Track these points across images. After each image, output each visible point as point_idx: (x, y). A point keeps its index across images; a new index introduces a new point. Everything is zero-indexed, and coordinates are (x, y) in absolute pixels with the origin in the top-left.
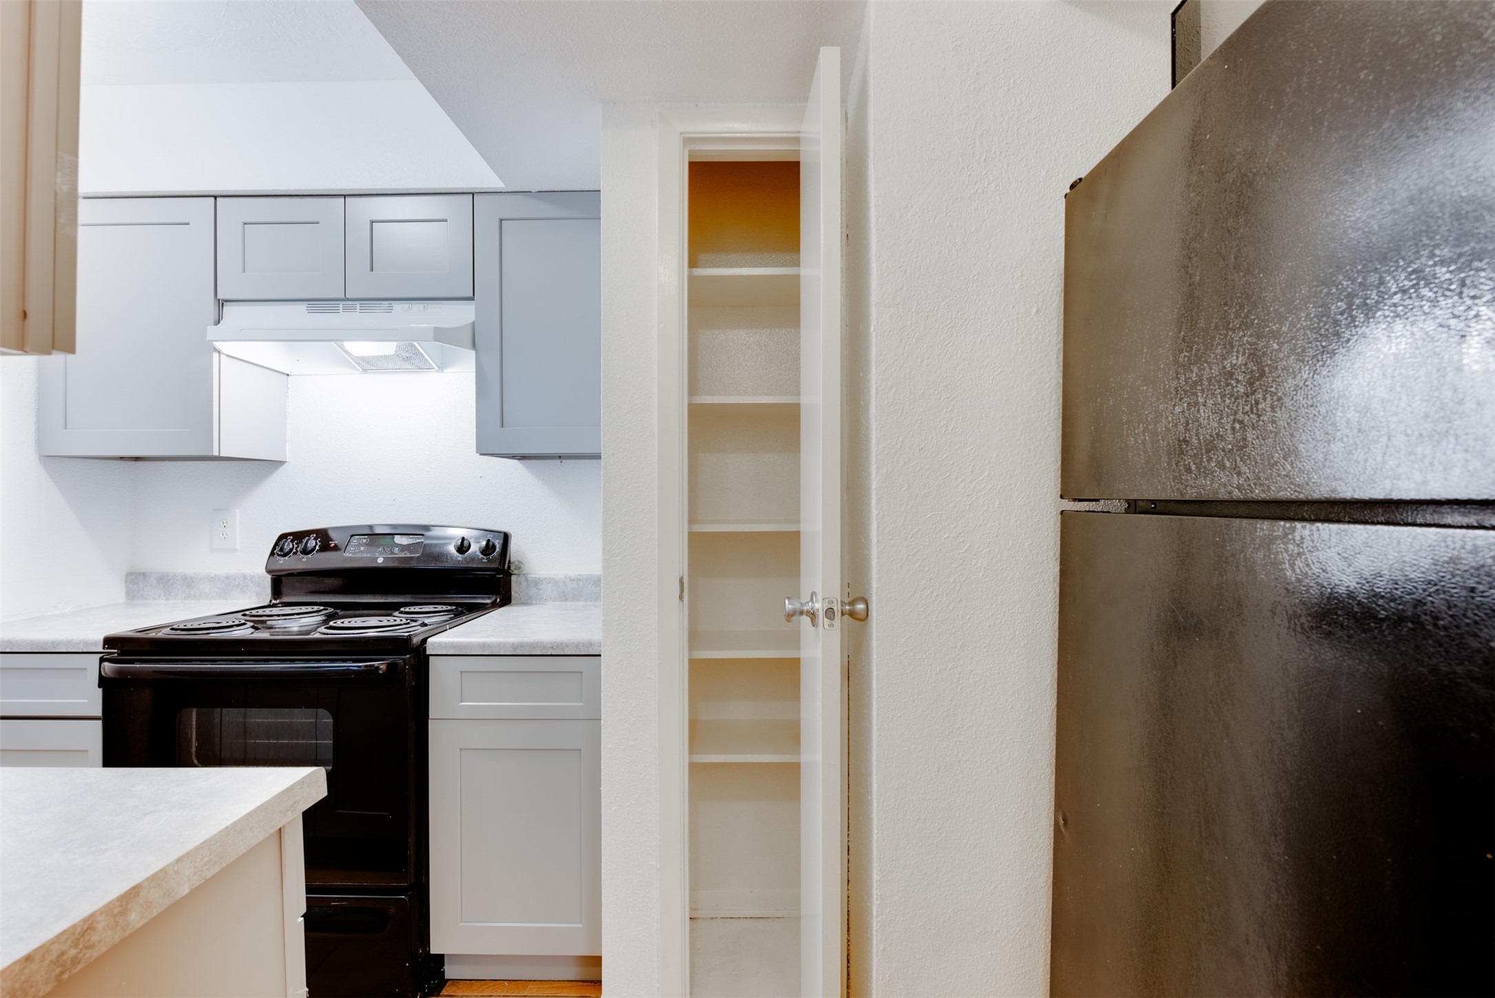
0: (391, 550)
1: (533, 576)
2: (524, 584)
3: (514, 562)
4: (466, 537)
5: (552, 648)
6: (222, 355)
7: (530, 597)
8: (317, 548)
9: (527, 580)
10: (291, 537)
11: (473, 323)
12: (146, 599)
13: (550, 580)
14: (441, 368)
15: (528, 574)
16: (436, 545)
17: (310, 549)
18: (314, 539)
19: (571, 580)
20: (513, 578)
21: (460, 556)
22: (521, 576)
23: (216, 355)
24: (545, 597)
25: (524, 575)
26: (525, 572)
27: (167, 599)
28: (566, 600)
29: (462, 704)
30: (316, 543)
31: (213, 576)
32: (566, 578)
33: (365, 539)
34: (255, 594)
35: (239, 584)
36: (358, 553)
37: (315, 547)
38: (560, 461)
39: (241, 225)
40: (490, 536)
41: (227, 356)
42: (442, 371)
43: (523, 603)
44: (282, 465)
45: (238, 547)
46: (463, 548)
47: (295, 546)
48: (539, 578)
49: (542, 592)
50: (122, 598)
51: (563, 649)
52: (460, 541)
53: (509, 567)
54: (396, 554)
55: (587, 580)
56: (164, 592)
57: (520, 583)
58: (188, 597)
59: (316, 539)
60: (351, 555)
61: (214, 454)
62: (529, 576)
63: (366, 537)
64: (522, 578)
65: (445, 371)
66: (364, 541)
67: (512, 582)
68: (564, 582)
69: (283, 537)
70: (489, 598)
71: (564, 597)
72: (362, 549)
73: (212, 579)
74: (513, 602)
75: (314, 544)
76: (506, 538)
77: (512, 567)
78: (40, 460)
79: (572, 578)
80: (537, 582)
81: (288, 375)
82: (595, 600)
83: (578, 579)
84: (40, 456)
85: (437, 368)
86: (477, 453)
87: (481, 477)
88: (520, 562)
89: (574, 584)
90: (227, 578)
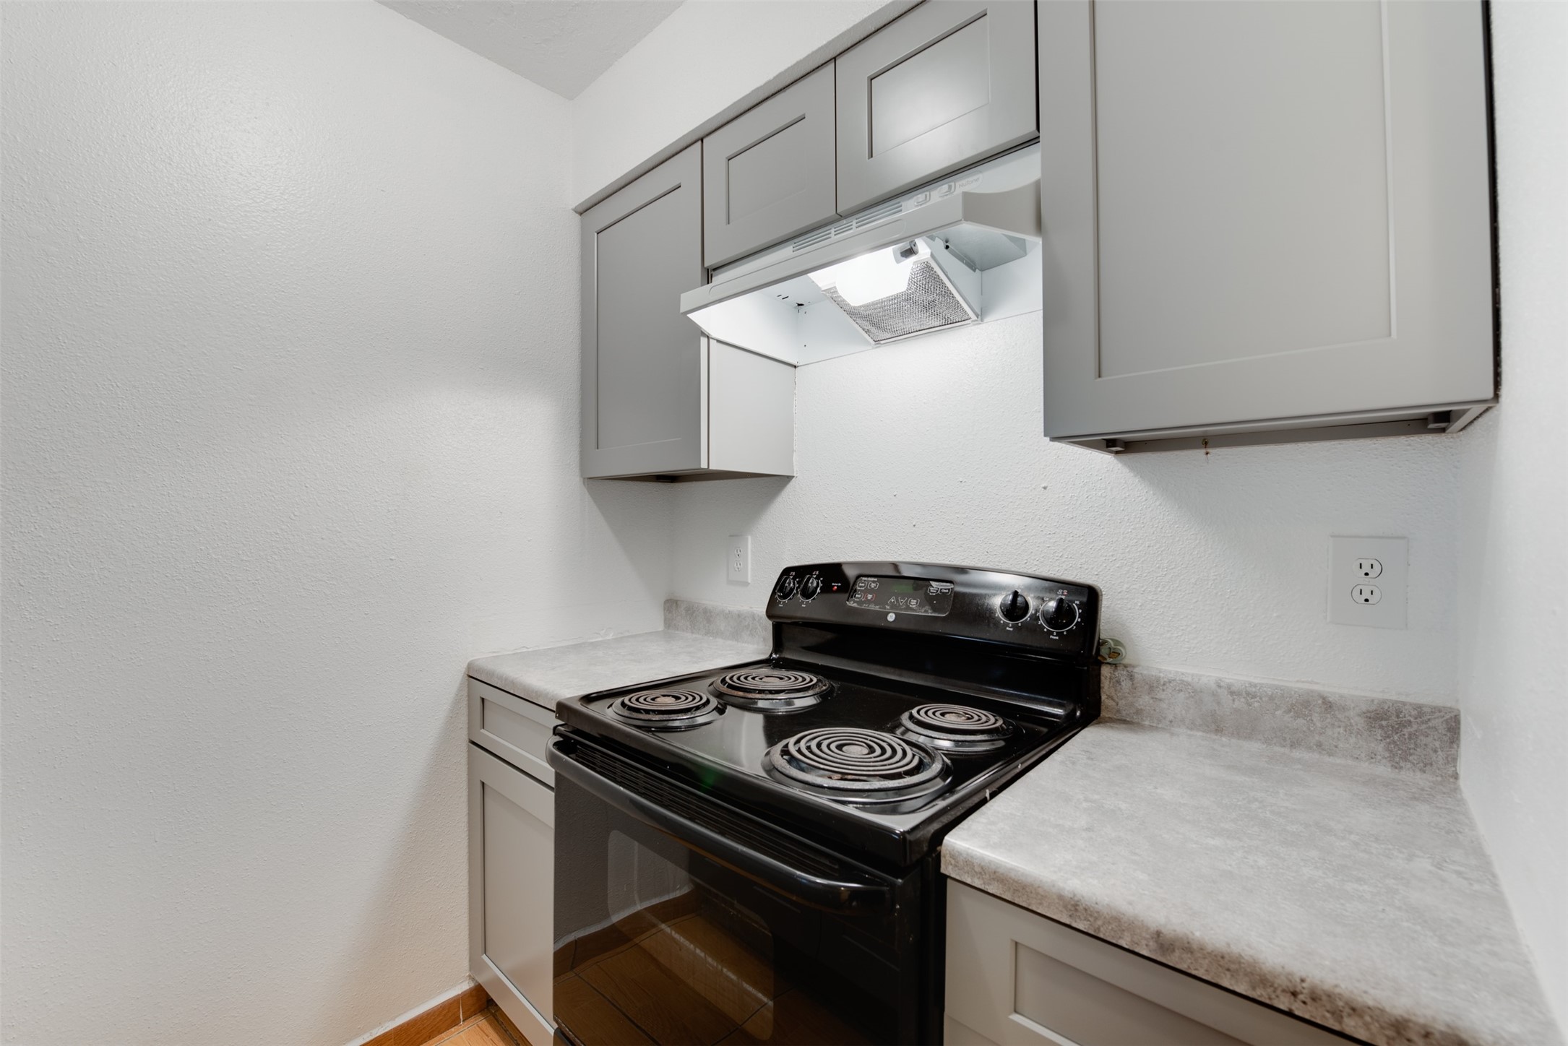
0: (906, 602)
1: (1145, 672)
2: (1126, 684)
3: (1105, 642)
4: (1019, 591)
5: (1294, 994)
6: (711, 340)
7: (1139, 712)
8: (818, 590)
9: (1131, 677)
10: (794, 573)
11: (1037, 185)
12: (678, 629)
13: (1183, 686)
14: (981, 315)
15: (1134, 667)
16: (974, 595)
17: (810, 590)
18: (816, 578)
19: (1232, 693)
20: (1105, 671)
21: (1011, 623)
22: (1120, 668)
23: (704, 341)
24: (1170, 717)
25: (1126, 666)
26: (1126, 661)
27: (692, 633)
28: (1219, 731)
29: (1016, 1018)
30: (818, 583)
31: (727, 611)
32: (1220, 687)
33: (874, 582)
34: (762, 639)
35: (749, 625)
36: (864, 602)
37: (816, 588)
38: (1203, 451)
39: (725, 161)
40: (1062, 594)
41: (719, 341)
42: (982, 320)
43: (1125, 721)
44: (789, 481)
45: (749, 582)
46: (1016, 608)
47: (797, 585)
48: (1158, 680)
49: (1164, 706)
50: (661, 627)
51: (1337, 1014)
52: (1011, 597)
53: (1098, 650)
54: (912, 609)
55: (1272, 698)
56: (691, 625)
57: (1118, 682)
58: (707, 633)
59: (817, 578)
60: (855, 605)
61: (702, 467)
62: (1136, 670)
63: (876, 579)
64: (1121, 673)
65: (985, 320)
66: (873, 585)
67: (1102, 678)
68: (1214, 694)
69: (787, 571)
70: (1060, 706)
71: (1215, 725)
72: (870, 597)
73: (728, 616)
74: (1104, 714)
75: (815, 584)
76: (1091, 596)
77: (1104, 651)
78: (584, 483)
79: (1233, 689)
80: (1153, 686)
81: (795, 367)
82: (1293, 746)
83: (1248, 694)
84: (584, 479)
85: (974, 317)
86: (1045, 436)
87: (1045, 488)
88: (1117, 642)
89: (1239, 703)
90: (739, 616)
